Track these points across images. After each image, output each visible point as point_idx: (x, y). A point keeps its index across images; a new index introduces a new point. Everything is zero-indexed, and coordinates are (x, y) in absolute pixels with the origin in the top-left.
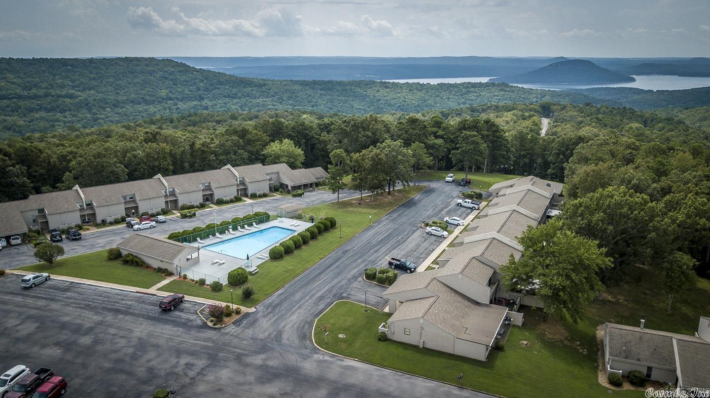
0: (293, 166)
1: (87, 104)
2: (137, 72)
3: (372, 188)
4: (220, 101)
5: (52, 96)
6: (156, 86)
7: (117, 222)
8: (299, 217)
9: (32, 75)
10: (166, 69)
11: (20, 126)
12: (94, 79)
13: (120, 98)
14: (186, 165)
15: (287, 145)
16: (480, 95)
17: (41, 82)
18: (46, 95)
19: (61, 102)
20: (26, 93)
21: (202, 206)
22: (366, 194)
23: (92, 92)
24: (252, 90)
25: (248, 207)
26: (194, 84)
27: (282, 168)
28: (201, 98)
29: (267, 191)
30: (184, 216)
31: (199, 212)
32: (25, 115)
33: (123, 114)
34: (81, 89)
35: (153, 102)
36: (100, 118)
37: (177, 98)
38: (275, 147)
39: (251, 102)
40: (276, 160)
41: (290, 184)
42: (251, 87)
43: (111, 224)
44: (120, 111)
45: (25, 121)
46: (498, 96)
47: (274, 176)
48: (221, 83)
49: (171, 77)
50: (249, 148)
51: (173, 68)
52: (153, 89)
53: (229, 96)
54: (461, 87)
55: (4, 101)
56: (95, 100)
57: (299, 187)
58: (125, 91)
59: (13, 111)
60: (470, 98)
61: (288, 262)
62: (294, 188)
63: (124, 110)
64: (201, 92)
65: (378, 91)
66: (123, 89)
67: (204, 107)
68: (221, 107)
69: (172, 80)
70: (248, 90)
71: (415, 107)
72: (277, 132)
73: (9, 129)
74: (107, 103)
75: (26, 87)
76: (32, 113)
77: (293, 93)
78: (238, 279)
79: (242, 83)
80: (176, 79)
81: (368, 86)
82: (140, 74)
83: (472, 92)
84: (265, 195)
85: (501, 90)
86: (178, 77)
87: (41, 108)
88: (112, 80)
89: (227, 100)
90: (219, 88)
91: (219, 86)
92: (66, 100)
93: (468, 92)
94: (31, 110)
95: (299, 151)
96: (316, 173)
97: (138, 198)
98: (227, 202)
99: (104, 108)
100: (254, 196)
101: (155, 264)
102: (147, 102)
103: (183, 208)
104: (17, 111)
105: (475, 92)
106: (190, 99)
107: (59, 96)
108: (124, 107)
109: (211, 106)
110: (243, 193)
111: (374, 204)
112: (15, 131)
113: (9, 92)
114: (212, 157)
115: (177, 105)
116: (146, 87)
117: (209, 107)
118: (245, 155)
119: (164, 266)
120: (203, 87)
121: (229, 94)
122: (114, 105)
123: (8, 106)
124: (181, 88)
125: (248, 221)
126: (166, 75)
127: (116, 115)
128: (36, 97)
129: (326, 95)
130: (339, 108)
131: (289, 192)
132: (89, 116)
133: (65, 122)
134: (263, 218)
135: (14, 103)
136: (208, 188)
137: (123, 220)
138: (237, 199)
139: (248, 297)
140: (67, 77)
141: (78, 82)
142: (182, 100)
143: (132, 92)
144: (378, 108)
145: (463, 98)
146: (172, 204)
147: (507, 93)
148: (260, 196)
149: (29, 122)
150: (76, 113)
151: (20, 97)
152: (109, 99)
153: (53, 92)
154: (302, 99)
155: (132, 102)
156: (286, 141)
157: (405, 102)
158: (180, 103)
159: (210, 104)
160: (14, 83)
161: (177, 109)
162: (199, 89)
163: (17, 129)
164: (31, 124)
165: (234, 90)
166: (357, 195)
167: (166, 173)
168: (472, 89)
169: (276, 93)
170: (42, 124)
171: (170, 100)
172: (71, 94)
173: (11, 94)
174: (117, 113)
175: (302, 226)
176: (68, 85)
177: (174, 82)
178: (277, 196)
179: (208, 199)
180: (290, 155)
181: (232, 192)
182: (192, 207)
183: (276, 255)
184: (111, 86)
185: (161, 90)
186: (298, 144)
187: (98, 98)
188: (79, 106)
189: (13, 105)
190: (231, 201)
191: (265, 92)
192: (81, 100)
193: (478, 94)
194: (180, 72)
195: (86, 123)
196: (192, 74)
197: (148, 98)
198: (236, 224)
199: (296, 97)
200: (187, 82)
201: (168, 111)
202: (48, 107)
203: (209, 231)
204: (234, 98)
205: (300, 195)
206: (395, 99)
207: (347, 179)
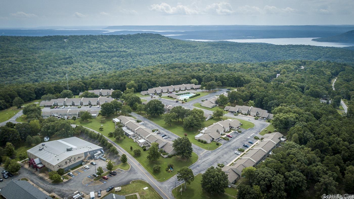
0: (196, 84)
1: (130, 55)
2: (147, 41)
3: (209, 89)
4: (178, 54)
5: (119, 51)
6: (154, 47)
7: (166, 93)
8: (195, 94)
9: (111, 43)
10: (158, 40)
11: (110, 63)
12: (132, 44)
13: (142, 52)
14: (176, 83)
15: (195, 80)
16: (295, 51)
17: (114, 46)
18: (117, 51)
19: (122, 54)
20: (110, 50)
21: (179, 91)
22: (208, 90)
23: (131, 49)
24: (191, 49)
25: (187, 91)
26: (169, 46)
27: (194, 85)
28: (171, 52)
29: (190, 89)
30: (176, 92)
31: (179, 92)
32: (110, 59)
33: (143, 59)
34: (127, 48)
35: (153, 54)
36: (135, 60)
37: (162, 52)
38: (193, 80)
39: (190, 54)
40: (192, 83)
41: (194, 88)
42: (191, 47)
43: (165, 93)
44: (142, 57)
45: (111, 61)
46: (304, 52)
47: (192, 86)
48: (179, 46)
49: (159, 43)
50: (188, 80)
51: (160, 39)
52: (153, 48)
53: (181, 52)
54: (287, 47)
55: (103, 53)
56: (133, 53)
57: (196, 89)
58: (143, 49)
59: (107, 57)
60: (290, 53)
61: (192, 99)
62: (195, 89)
63: (143, 57)
64: (171, 50)
65: (246, 49)
66: (142, 48)
67: (172, 56)
68: (178, 57)
69: (160, 44)
70: (189, 49)
71: (262, 56)
72: (193, 77)
73: (106, 64)
74: (137, 54)
75: (110, 47)
76: (113, 58)
77: (208, 50)
78: (185, 100)
79: (187, 46)
80: (161, 44)
81: (242, 46)
82: (148, 42)
83: (291, 50)
84: (190, 90)
85: (307, 49)
86: (163, 43)
87: (115, 56)
88: (138, 45)
89: (181, 53)
90: (178, 48)
91: (178, 47)
92: (124, 53)
93: (290, 50)
94: (112, 57)
95: (197, 81)
96: (199, 86)
97: (169, 89)
98: (183, 91)
99: (136, 56)
100: (188, 90)
101: (174, 98)
102: (151, 54)
103: (176, 91)
104: (108, 57)
105: (293, 50)
106: (167, 53)
107: (121, 51)
108: (143, 56)
109: (175, 56)
110: (186, 89)
111: (209, 92)
112: (108, 65)
113: (105, 49)
114: (181, 82)
115: (162, 55)
116: (150, 47)
117: (174, 56)
118: (187, 82)
119: (175, 98)
120: (172, 48)
121: (182, 51)
122: (139, 55)
123: (105, 55)
124: (163, 48)
125: (187, 93)
126: (158, 42)
127: (140, 59)
128: (113, 52)
129: (222, 51)
130: (227, 57)
131: (194, 89)
132: (131, 59)
133: (124, 62)
134: (189, 93)
135: (107, 54)
136: (180, 88)
137: (167, 92)
138: (185, 90)
139: (186, 101)
140: (122, 43)
141: (126, 46)
142: (164, 53)
143: (145, 49)
144: (244, 57)
145: (286, 53)
146: (174, 90)
147: (309, 50)
148: (189, 90)
149: (112, 61)
150: (127, 58)
151: (108, 52)
152: (138, 53)
153: (119, 50)
154: (211, 53)
155: (146, 54)
156: (195, 79)
157: (258, 54)
158: (163, 55)
159: (174, 55)
160: (106, 46)
161: (162, 57)
162: (170, 48)
163: (109, 64)
164: (113, 62)
165: (184, 49)
166: (206, 90)
167: (174, 85)
168: (292, 48)
169: (200, 50)
170: (117, 62)
171: (159, 53)
172: (125, 51)
173: (105, 50)
174: (141, 59)
175: (195, 95)
176: (123, 47)
177: (161, 45)
178: (192, 90)
179: (180, 90)
180: (196, 82)
181: (184, 89)
182: (177, 91)
183: (190, 98)
184: (138, 47)
185: (156, 49)
186: (197, 80)
187: (134, 52)
188: (127, 55)
189: (106, 55)
190: (184, 91)
191: (196, 50)
192: (128, 53)
193: (294, 51)
194: (163, 41)
195: (131, 62)
196: (167, 41)
197: (151, 52)
198: (185, 94)
199: (209, 52)
200: (166, 45)
201: (159, 58)
202: (118, 56)
203: (181, 94)
204: (184, 52)
205: (196, 90)
206: (253, 52)
207: (204, 88)
